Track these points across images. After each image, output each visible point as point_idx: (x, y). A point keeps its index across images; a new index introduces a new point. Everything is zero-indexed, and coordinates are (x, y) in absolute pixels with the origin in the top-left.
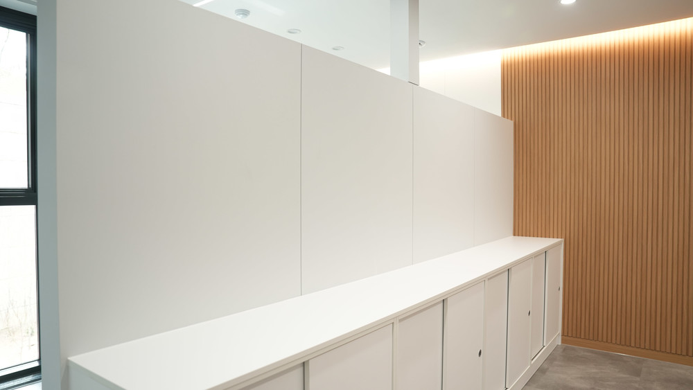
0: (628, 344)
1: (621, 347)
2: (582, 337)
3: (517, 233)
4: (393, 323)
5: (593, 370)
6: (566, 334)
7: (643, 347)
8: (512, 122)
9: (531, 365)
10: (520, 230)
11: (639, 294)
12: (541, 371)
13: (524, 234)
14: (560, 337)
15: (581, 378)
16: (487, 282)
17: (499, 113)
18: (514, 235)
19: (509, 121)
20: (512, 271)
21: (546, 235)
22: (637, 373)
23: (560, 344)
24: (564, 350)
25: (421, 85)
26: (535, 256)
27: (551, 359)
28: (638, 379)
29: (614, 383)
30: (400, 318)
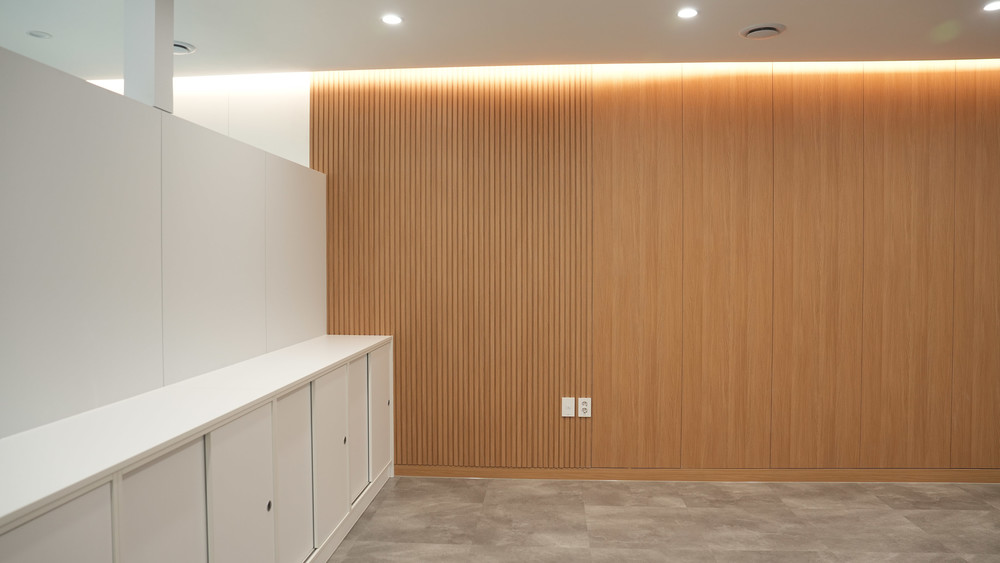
0: (472, 464)
1: (464, 469)
2: (420, 463)
3: (332, 331)
4: (111, 482)
5: (430, 504)
6: (399, 462)
7: (487, 465)
8: (324, 176)
9: (352, 512)
10: (337, 325)
11: (482, 401)
12: (367, 516)
13: (342, 331)
14: (393, 468)
15: (416, 517)
16: (275, 403)
17: (306, 163)
18: (329, 333)
19: (320, 173)
20: (317, 384)
21: (370, 331)
22: (480, 498)
23: (392, 476)
24: (398, 483)
25: (176, 112)
26: (353, 361)
27: (380, 498)
28: (481, 505)
29: (453, 516)
30: (125, 472)
